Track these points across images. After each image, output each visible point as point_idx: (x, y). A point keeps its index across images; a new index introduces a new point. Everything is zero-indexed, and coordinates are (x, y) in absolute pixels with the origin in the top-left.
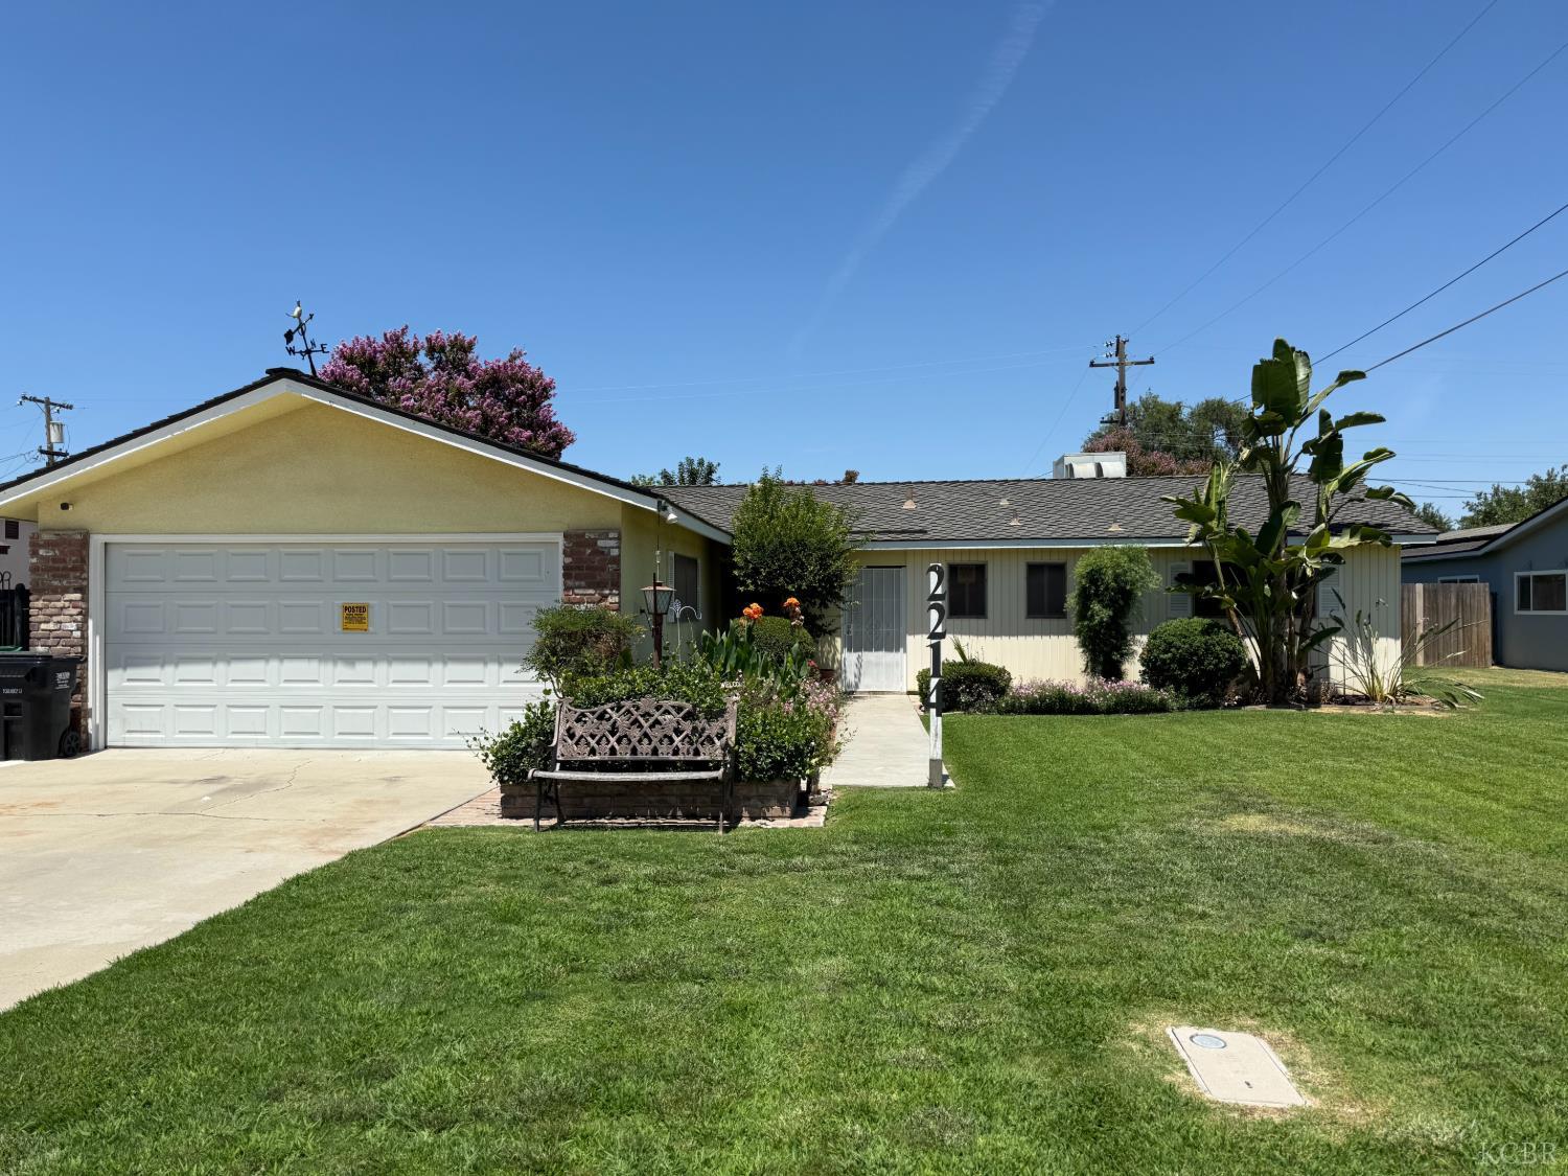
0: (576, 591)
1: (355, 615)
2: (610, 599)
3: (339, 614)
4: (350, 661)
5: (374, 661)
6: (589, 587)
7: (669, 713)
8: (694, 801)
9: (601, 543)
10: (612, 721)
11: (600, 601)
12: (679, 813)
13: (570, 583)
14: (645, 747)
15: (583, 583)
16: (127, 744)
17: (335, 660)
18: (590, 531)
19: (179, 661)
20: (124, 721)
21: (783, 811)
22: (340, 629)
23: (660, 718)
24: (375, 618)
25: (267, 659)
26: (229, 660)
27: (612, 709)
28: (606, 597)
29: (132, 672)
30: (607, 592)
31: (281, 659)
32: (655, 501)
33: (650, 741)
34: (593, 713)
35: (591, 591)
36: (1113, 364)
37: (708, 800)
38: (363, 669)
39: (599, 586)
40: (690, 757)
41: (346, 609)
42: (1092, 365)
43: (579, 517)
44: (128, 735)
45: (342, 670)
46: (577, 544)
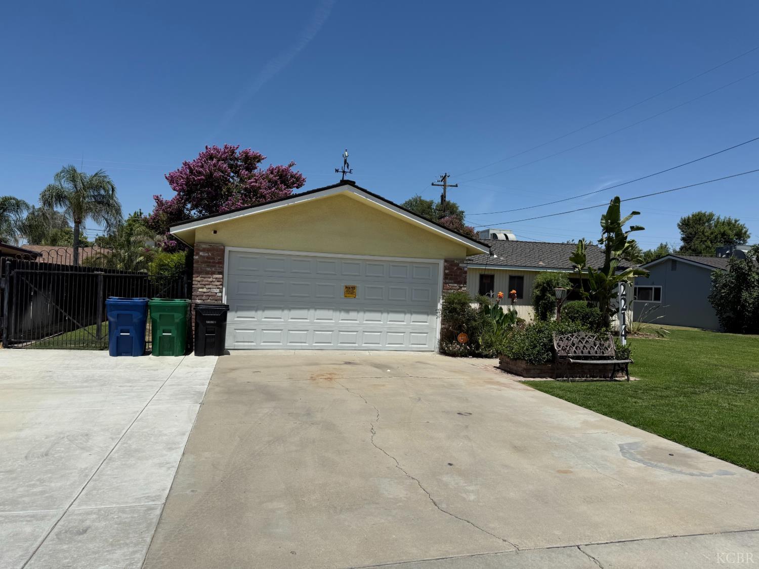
0: (450, 285)
1: (350, 290)
2: (463, 289)
3: (343, 290)
4: (347, 311)
5: (358, 311)
6: (455, 283)
7: (590, 338)
8: (593, 371)
9: (461, 265)
10: (572, 340)
11: (459, 289)
12: (588, 376)
13: (447, 281)
14: (586, 351)
15: (452, 281)
16: (236, 348)
17: (340, 310)
18: (457, 259)
19: (264, 309)
20: (235, 337)
21: (623, 374)
22: (343, 297)
23: (588, 340)
24: (359, 291)
25: (308, 309)
26: (290, 309)
27: (570, 336)
28: (461, 287)
29: (240, 314)
30: (462, 285)
31: (316, 309)
32: (489, 249)
33: (587, 349)
34: (564, 337)
35: (456, 285)
36: (441, 185)
37: (598, 371)
38: (353, 315)
39: (459, 283)
40: (601, 355)
41: (346, 287)
42: (433, 184)
43: (451, 253)
44: (236, 344)
45: (343, 315)
46: (451, 265)
